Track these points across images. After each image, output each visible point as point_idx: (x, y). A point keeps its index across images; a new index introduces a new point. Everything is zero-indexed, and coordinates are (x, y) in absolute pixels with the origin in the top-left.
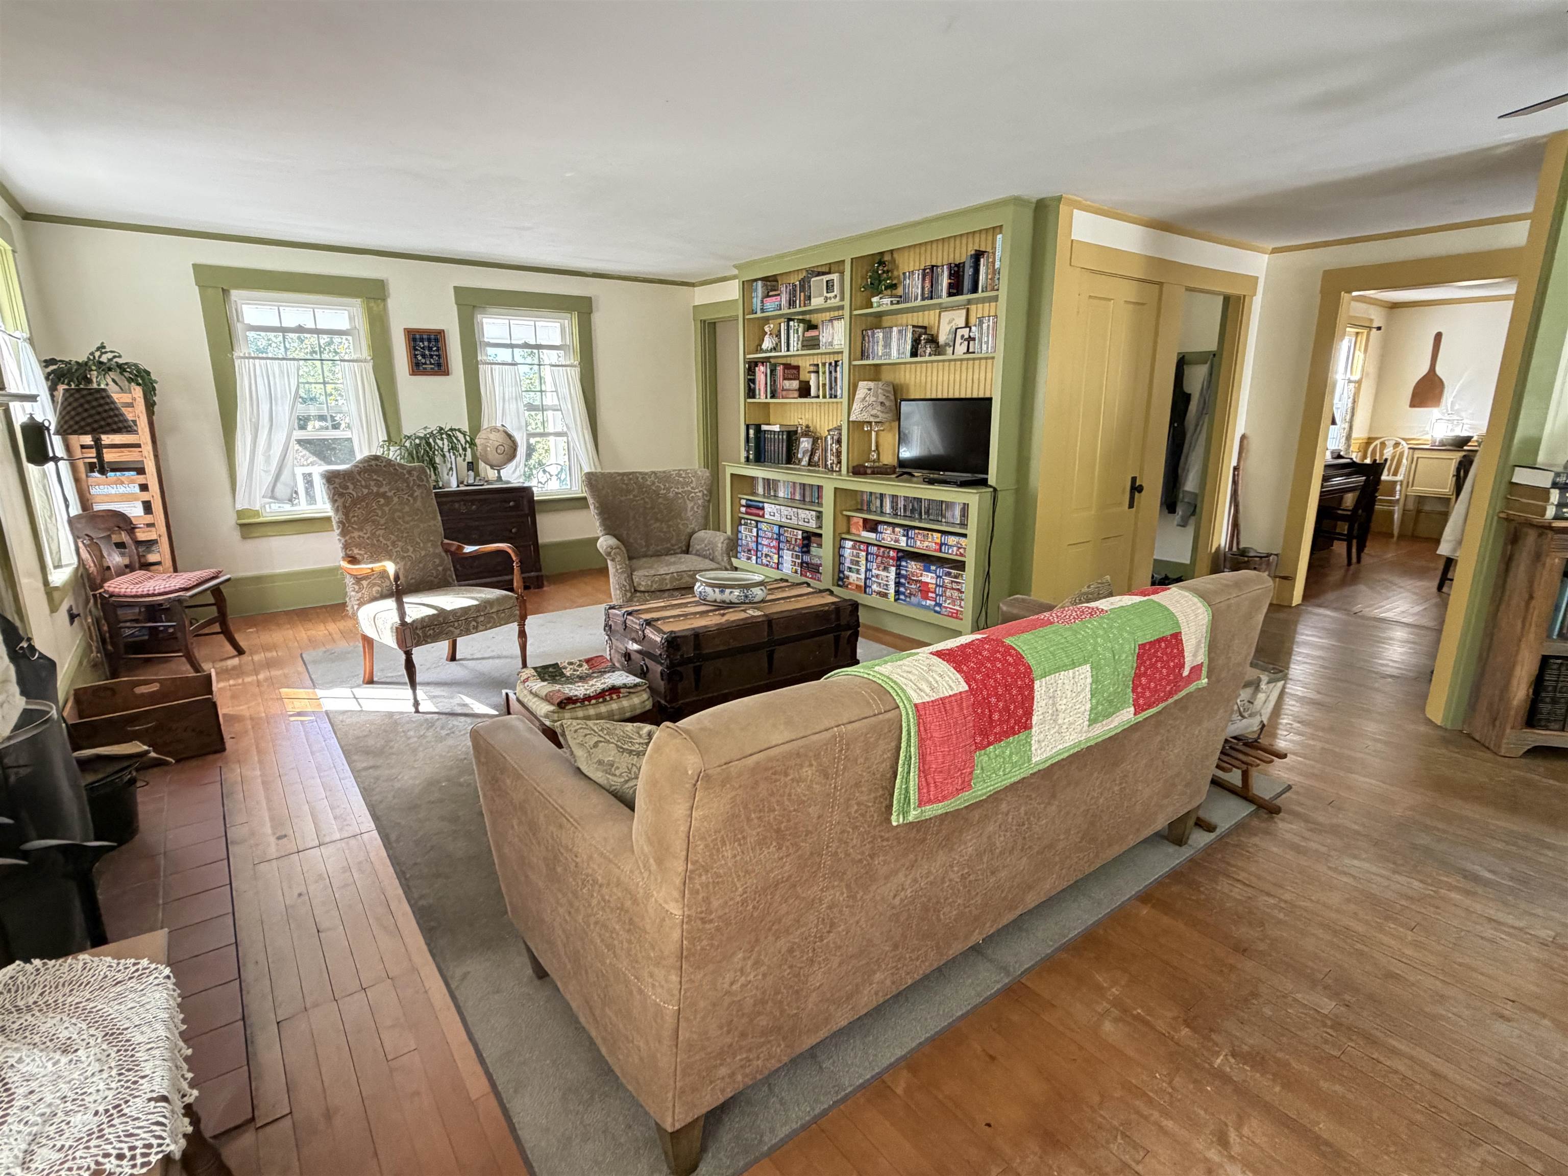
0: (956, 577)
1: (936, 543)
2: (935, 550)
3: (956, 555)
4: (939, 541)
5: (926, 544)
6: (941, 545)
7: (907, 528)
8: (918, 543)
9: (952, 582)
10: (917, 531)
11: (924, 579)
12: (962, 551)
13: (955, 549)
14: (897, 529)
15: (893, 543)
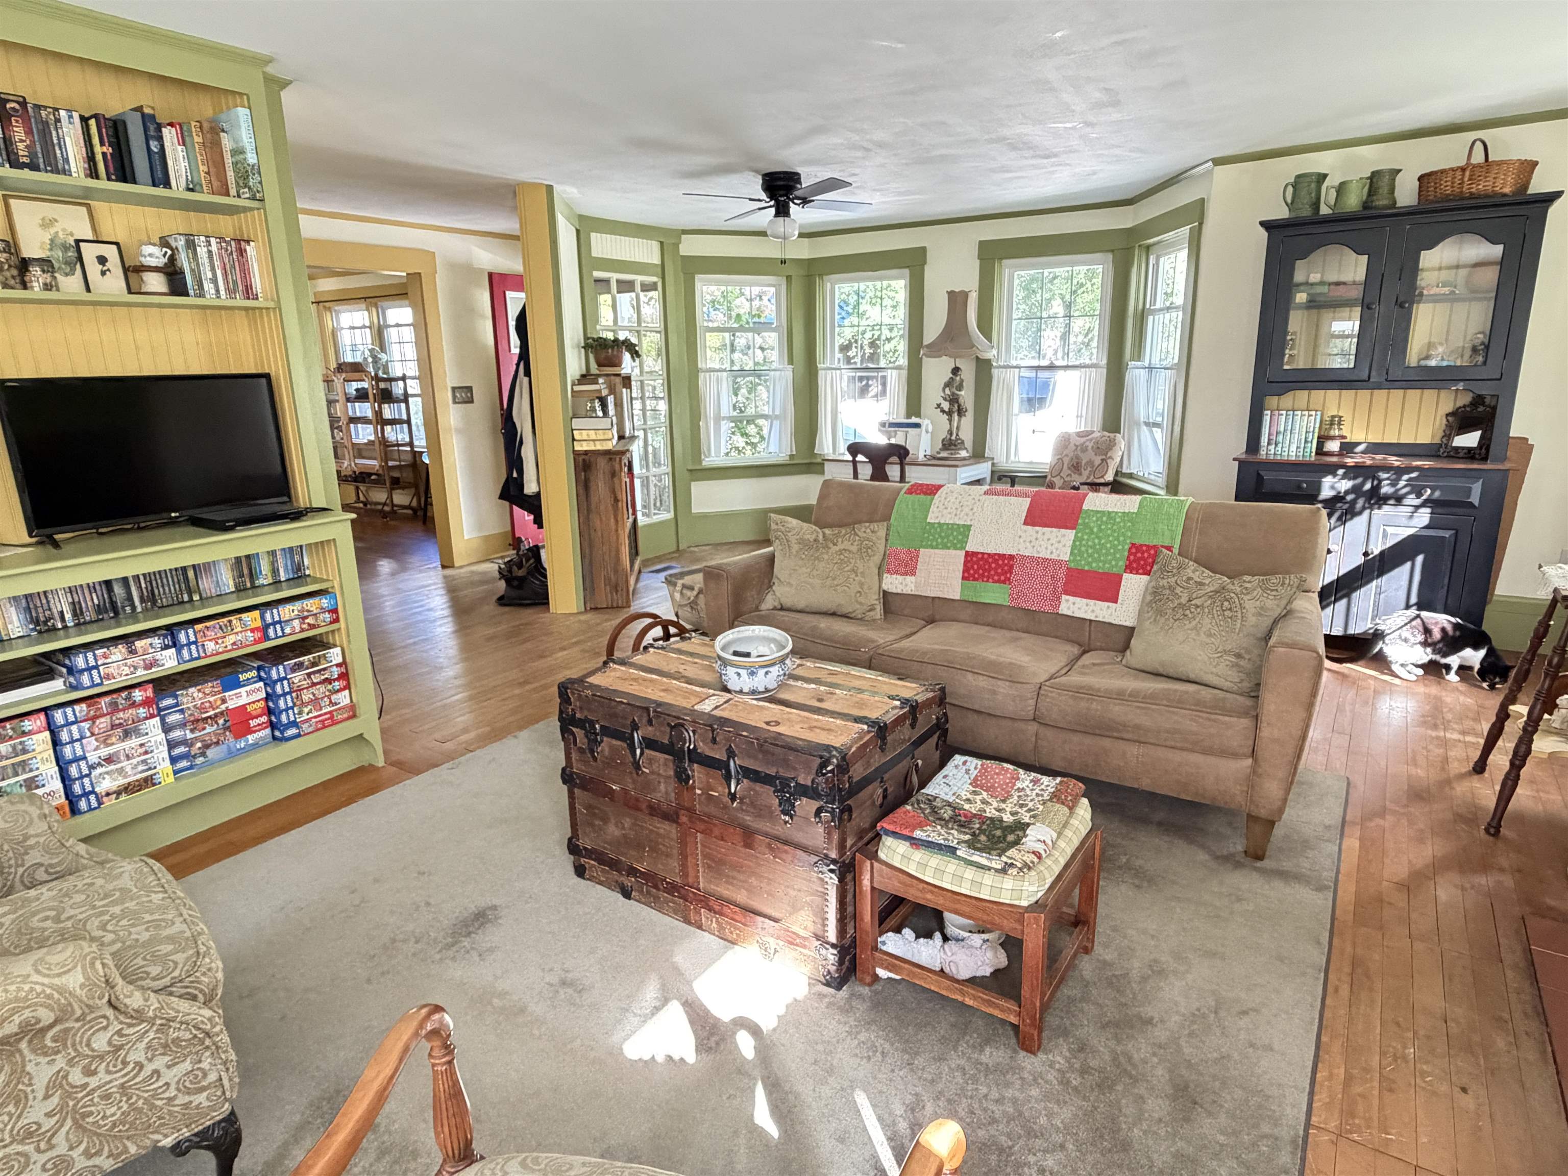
0: (314, 664)
1: (252, 631)
2: (256, 642)
3: (302, 630)
4: (259, 624)
5: (232, 639)
6: (266, 627)
7: (171, 630)
8: (210, 646)
9: (309, 675)
10: (198, 627)
11: (231, 704)
12: (310, 620)
13: (296, 623)
14: (139, 644)
15: (140, 672)
